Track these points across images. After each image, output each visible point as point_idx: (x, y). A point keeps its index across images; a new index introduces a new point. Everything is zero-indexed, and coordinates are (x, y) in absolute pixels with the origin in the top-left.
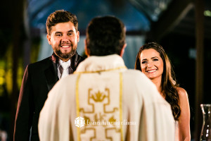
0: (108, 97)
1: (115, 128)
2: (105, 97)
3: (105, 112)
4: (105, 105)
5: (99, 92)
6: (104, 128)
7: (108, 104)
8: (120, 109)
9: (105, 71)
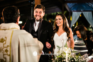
0: (6, 41)
1: (7, 54)
2: (4, 40)
3: (4, 47)
4: (4, 44)
5: (2, 38)
6: (3, 54)
7: (5, 44)
8: (10, 46)
9: (6, 29)
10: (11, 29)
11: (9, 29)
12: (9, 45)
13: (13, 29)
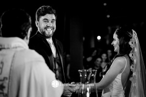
7: (1, 73)
8: (9, 79)
9: (4, 48)
10: (13, 48)
11: (8, 48)
12: (8, 76)
13: (16, 48)
